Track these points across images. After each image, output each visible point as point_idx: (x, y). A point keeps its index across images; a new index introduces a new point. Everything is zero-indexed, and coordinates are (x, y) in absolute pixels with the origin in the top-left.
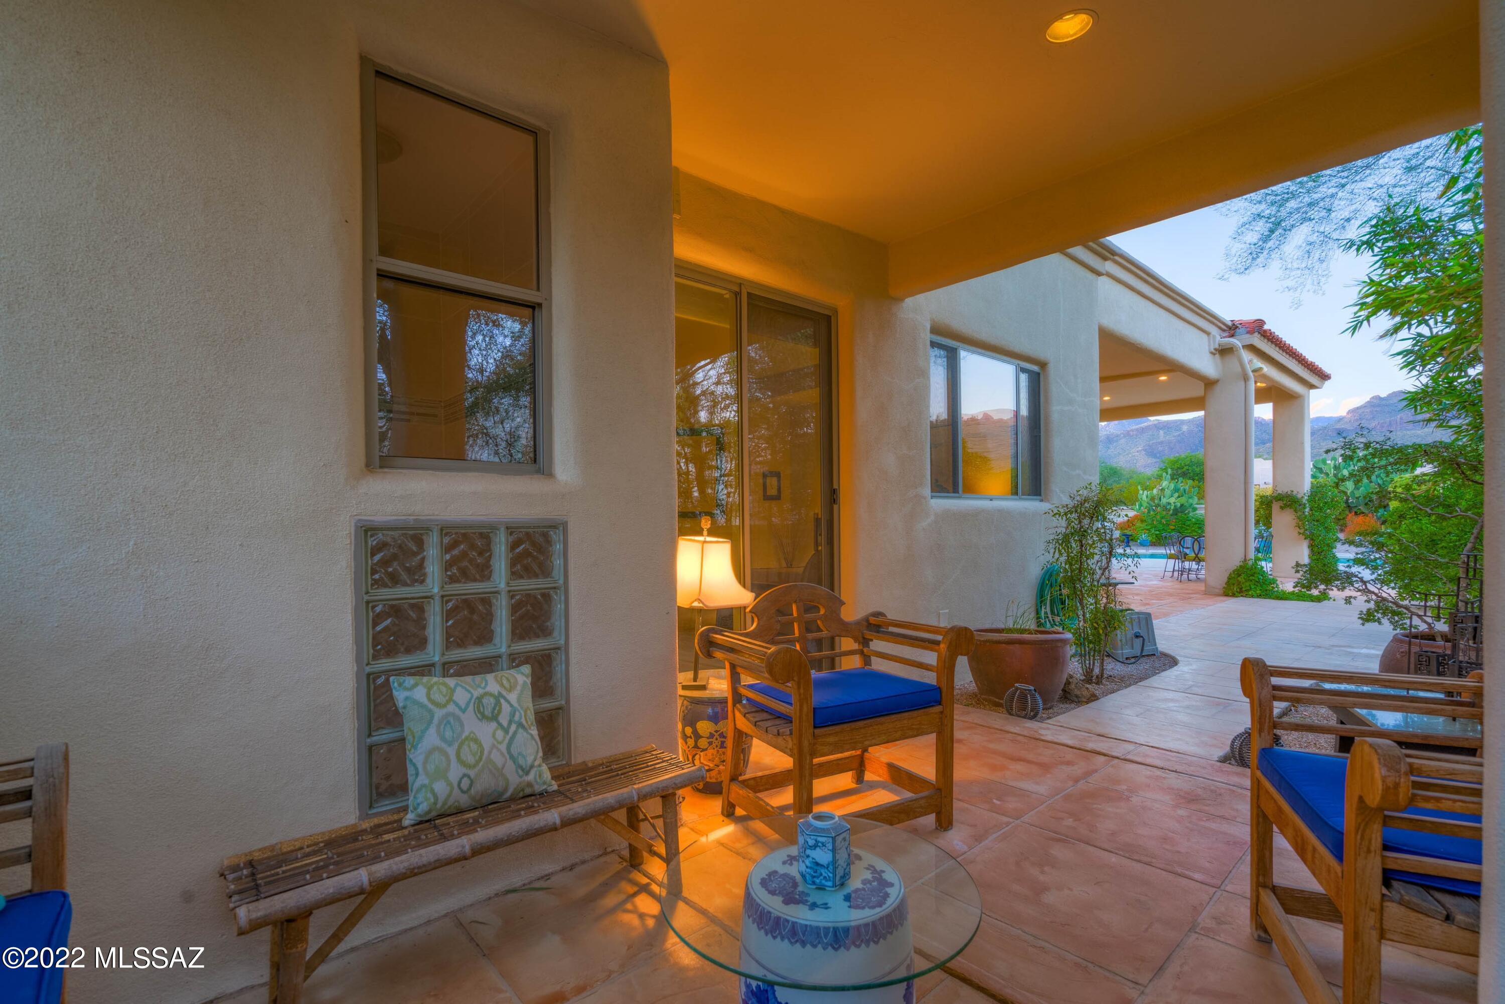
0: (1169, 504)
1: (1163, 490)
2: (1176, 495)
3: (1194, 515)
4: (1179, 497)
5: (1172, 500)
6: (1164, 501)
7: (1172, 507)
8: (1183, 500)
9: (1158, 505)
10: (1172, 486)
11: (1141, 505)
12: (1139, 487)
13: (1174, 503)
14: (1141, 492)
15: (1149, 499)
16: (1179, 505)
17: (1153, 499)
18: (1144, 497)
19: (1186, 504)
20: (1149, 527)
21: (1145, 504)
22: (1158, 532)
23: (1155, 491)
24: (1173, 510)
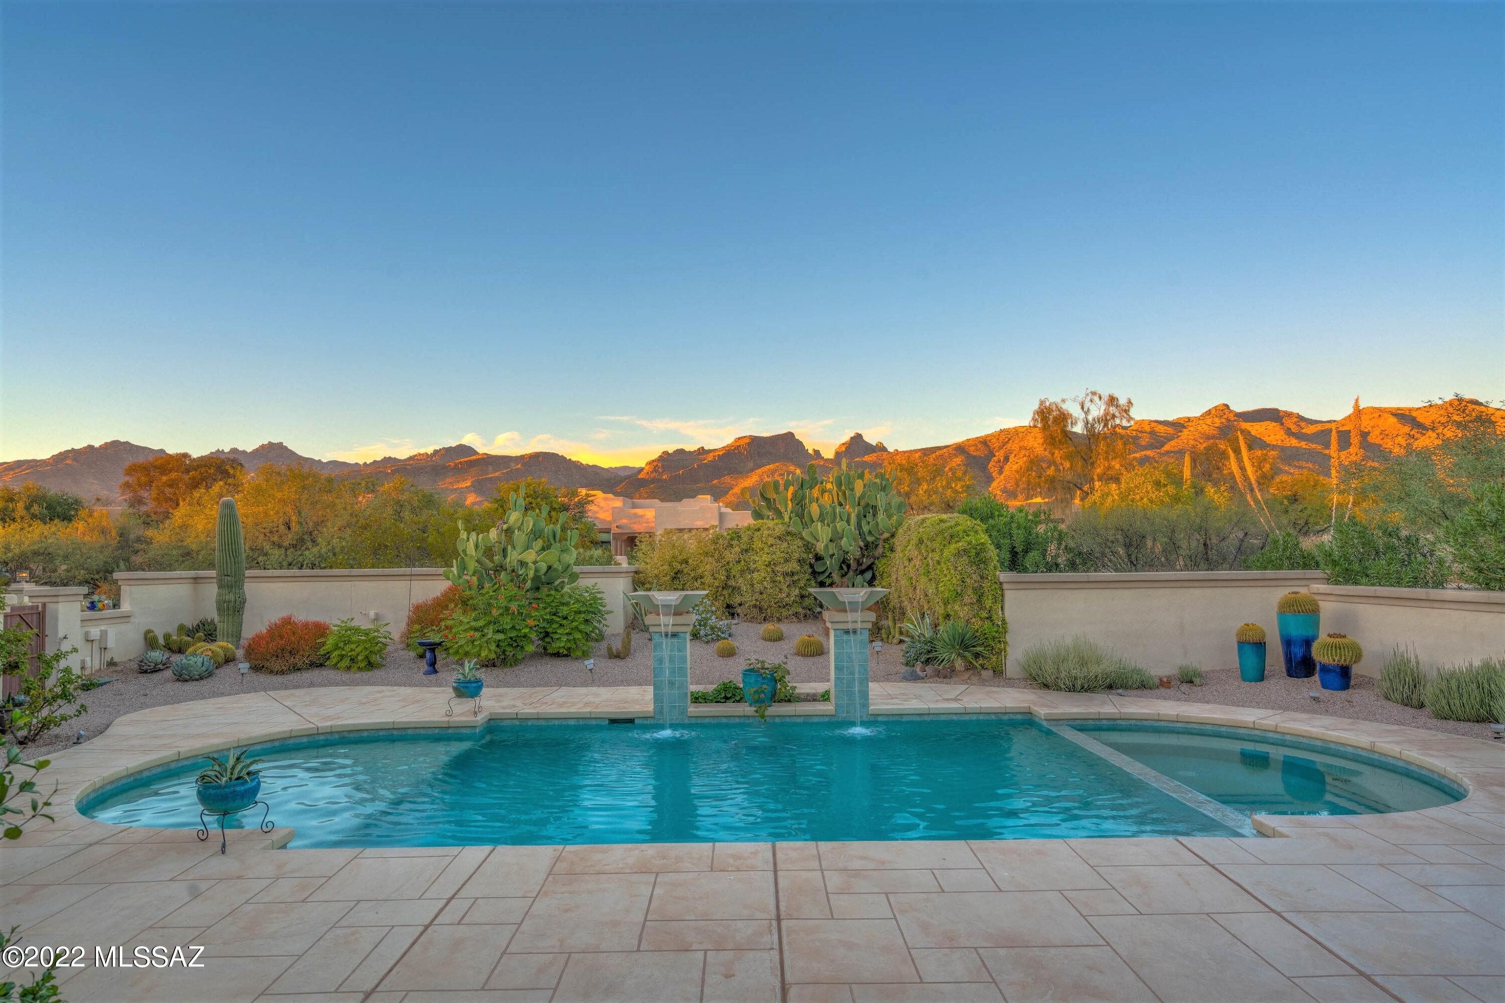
0: (523, 564)
1: (509, 532)
2: (539, 544)
3: (573, 590)
4: (543, 549)
5: (530, 556)
6: (513, 556)
7: (531, 574)
8: (552, 556)
9: (499, 568)
10: (530, 523)
11: (463, 567)
12: (460, 524)
13: (535, 562)
14: (463, 535)
15: (480, 554)
16: (543, 567)
17: (489, 552)
18: (471, 545)
19: (556, 565)
20: (481, 623)
21: (472, 565)
22: (501, 636)
23: (493, 534)
24: (533, 580)
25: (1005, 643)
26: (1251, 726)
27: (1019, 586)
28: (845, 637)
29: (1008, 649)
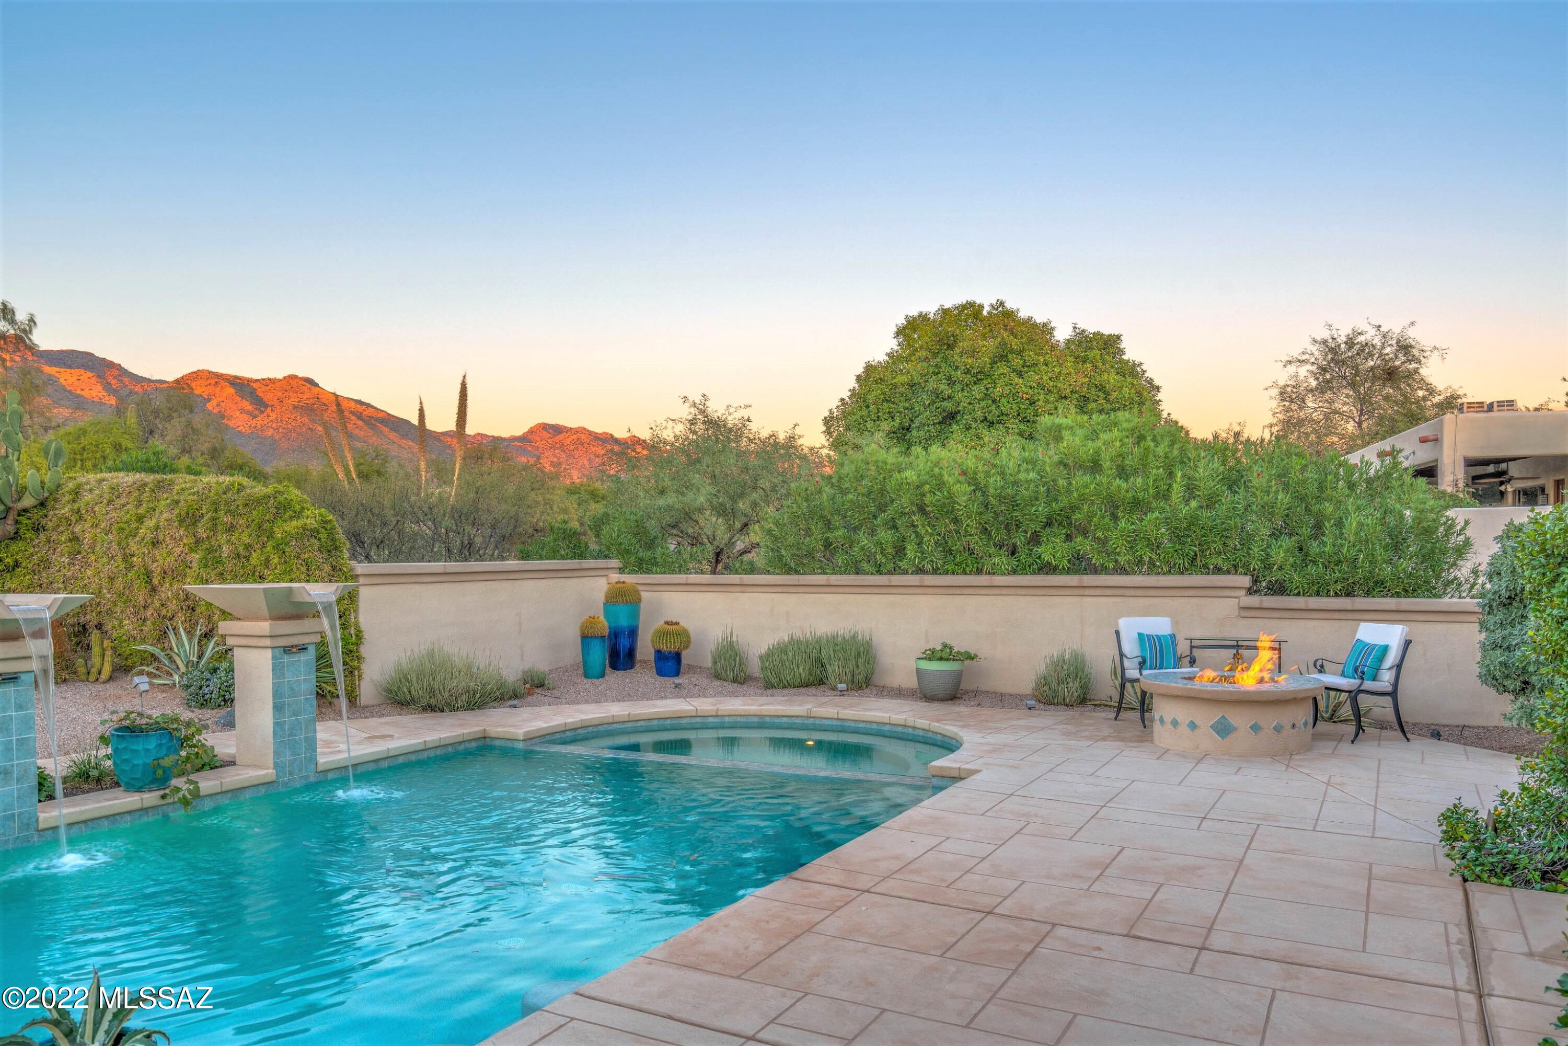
25: (359, 658)
26: (694, 714)
27: (375, 580)
28: (286, 659)
29: (363, 666)
